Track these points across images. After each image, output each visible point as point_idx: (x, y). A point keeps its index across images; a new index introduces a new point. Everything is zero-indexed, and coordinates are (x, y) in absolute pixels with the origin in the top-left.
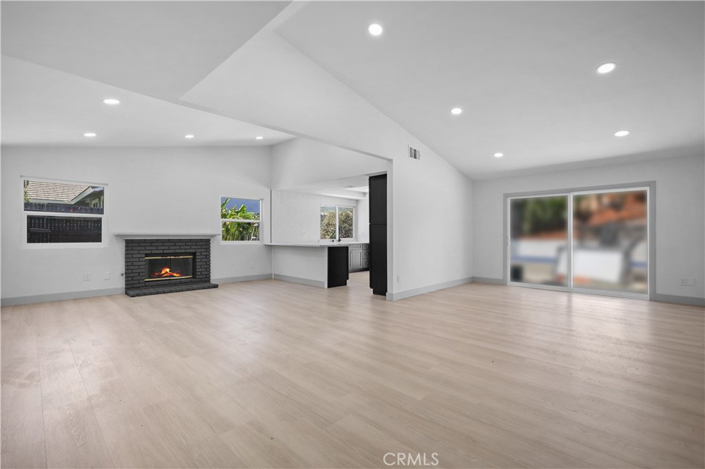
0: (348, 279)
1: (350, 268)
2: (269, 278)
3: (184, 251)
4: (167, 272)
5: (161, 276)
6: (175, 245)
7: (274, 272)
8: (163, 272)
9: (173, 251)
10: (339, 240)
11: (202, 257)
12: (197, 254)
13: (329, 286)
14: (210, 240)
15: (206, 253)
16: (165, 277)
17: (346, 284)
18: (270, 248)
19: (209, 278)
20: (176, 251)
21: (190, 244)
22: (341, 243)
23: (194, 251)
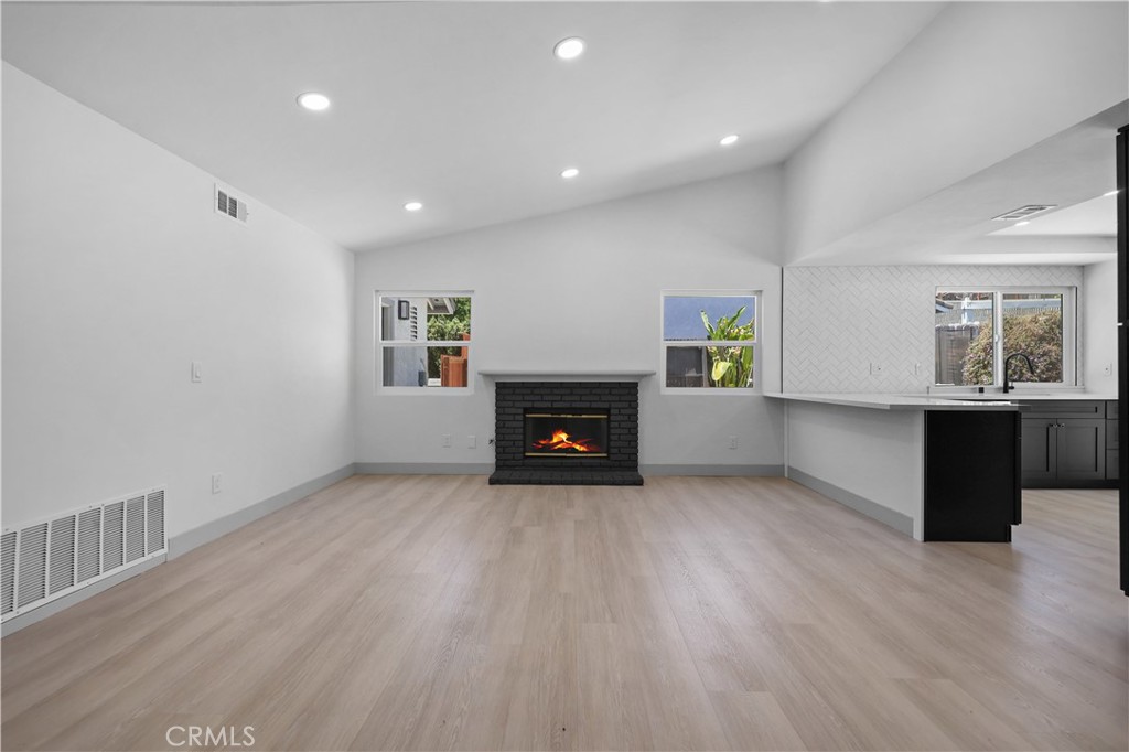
0: (1017, 521)
1: (1024, 476)
2: (778, 476)
3: (587, 405)
4: (563, 441)
5: (549, 448)
6: (571, 394)
7: (791, 461)
8: (555, 440)
9: (567, 405)
10: (1006, 389)
11: (621, 418)
12: (612, 411)
13: (930, 536)
14: (637, 384)
15: (629, 411)
16: (560, 450)
17: (1006, 537)
18: (779, 405)
19: (637, 460)
20: (574, 405)
21: (598, 391)
22: (1012, 395)
23: (606, 405)
